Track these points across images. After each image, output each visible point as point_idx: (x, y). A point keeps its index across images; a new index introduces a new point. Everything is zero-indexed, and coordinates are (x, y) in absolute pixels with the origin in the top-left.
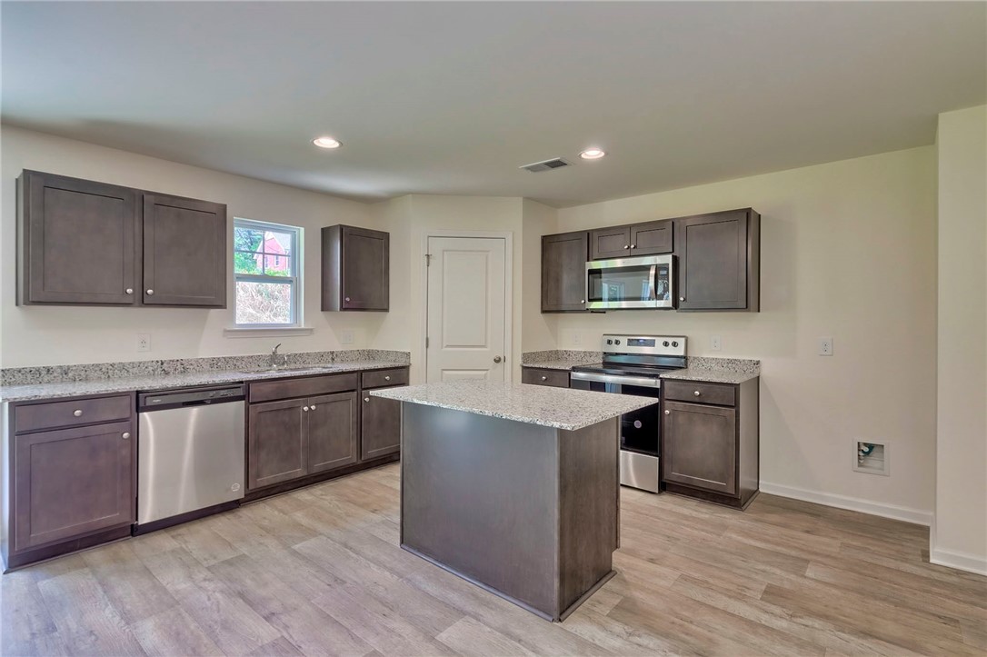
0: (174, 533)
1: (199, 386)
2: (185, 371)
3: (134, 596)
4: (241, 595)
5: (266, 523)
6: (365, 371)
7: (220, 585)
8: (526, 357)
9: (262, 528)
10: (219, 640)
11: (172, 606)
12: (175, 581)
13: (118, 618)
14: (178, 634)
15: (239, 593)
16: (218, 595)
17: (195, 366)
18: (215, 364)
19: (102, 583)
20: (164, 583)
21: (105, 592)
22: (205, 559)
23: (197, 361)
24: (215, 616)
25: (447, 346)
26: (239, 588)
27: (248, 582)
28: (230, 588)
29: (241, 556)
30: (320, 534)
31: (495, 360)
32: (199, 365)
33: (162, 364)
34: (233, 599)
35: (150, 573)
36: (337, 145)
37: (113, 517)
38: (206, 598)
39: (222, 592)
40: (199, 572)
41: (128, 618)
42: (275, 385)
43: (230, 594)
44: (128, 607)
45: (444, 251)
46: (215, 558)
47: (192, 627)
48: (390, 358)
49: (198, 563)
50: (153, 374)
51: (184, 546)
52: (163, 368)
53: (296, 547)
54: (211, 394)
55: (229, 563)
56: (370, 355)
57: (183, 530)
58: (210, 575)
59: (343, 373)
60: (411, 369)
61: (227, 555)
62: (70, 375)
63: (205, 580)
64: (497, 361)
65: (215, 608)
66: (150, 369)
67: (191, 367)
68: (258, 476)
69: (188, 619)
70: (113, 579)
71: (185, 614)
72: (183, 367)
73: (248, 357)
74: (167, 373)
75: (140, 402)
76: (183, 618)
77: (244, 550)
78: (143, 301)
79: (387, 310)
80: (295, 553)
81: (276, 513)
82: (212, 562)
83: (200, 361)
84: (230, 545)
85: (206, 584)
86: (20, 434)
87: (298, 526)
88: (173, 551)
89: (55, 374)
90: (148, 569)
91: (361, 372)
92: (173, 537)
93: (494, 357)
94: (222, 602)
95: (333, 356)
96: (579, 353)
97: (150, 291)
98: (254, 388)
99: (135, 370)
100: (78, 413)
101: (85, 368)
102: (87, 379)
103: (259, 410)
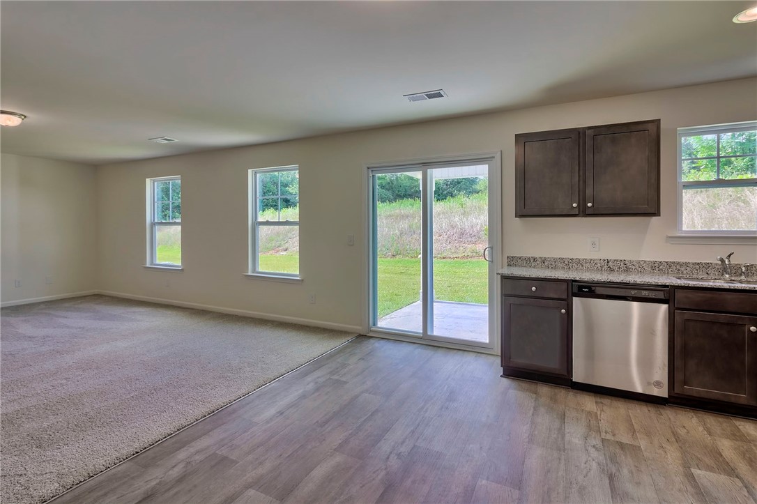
0: (599, 400)
2: (627, 270)
3: (544, 427)
4: (611, 478)
5: (682, 432)
7: (602, 458)
9: (674, 434)
10: (569, 497)
11: (560, 450)
12: (575, 434)
13: (527, 435)
14: (549, 471)
15: (611, 474)
16: (594, 465)
17: (637, 266)
18: (656, 267)
19: (535, 408)
20: (567, 431)
21: (533, 415)
22: (606, 432)
23: (639, 262)
24: (580, 478)
26: (614, 471)
27: (625, 471)
28: (607, 466)
29: (635, 446)
30: (737, 477)
32: (640, 267)
33: (608, 262)
34: (602, 475)
35: (564, 419)
38: (584, 460)
39: (599, 464)
40: (595, 438)
41: (531, 439)
43: (603, 470)
44: (536, 433)
46: (614, 435)
47: (560, 474)
49: (599, 431)
50: (600, 270)
51: (599, 413)
52: (609, 266)
53: (697, 472)
54: (634, 293)
55: (622, 446)
57: (607, 401)
58: (600, 445)
61: (625, 439)
62: (546, 263)
63: (594, 446)
65: (584, 472)
66: (599, 265)
67: (634, 267)
68: (685, 383)
69: (562, 466)
70: (542, 410)
71: (563, 462)
73: (694, 264)
74: (612, 270)
75: (573, 288)
76: (559, 463)
77: (643, 443)
78: (584, 212)
80: (691, 478)
81: (701, 429)
82: (609, 437)
83: (642, 263)
84: (634, 432)
85: (592, 450)
86: (505, 295)
87: (716, 454)
88: (589, 412)
89: (538, 262)
90: (564, 415)
92: (596, 402)
94: (592, 472)
97: (590, 204)
98: (679, 294)
99: (587, 265)
100: (534, 289)
101: (555, 260)
102: (555, 268)
103: (686, 317)
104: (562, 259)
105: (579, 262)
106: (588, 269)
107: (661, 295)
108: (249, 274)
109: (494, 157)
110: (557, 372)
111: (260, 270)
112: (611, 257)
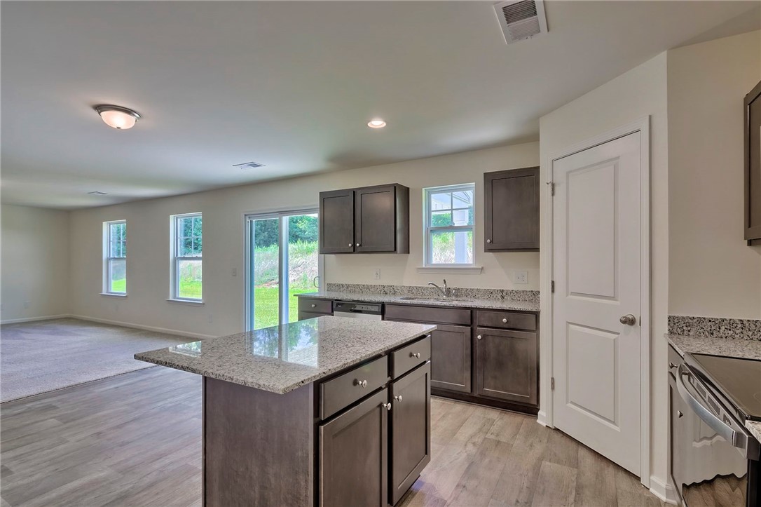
6: (478, 309)
17: (400, 290)
25: (572, 293)
32: (402, 291)
33: (384, 287)
42: (402, 308)
45: (568, 173)
50: (380, 293)
52: (384, 290)
54: (363, 307)
62: (349, 289)
66: (379, 290)
72: (394, 291)
74: (386, 294)
75: (334, 306)
79: (538, 249)
97: (357, 245)
98: (388, 308)
99: (372, 290)
101: (354, 286)
102: (354, 292)
104: (358, 285)
105: (368, 287)
106: (373, 293)
107: (376, 309)
108: (170, 299)
111: (180, 296)
112: (386, 284)
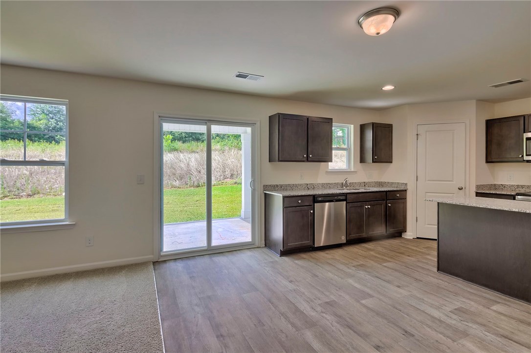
1: (327, 194)
6: (389, 191)
8: (478, 187)
12: (344, 268)
15: (376, 277)
18: (324, 186)
22: (349, 263)
25: (429, 180)
26: (374, 275)
27: (376, 273)
28: (370, 274)
29: (362, 264)
30: (391, 261)
31: (459, 189)
33: (307, 185)
36: (393, 87)
37: (307, 242)
40: (351, 267)
42: (355, 195)
45: (426, 131)
48: (393, 186)
49: (347, 264)
50: (305, 189)
52: (307, 187)
54: (336, 198)
56: (380, 184)
58: (356, 269)
59: (380, 192)
60: (408, 191)
62: (282, 188)
64: (460, 189)
65: (371, 280)
66: (304, 187)
68: (350, 235)
72: (313, 187)
73: (334, 183)
74: (309, 189)
75: (315, 199)
77: (361, 262)
78: (308, 160)
79: (391, 162)
85: (358, 272)
86: (286, 207)
89: (279, 187)
91: (386, 192)
93: (458, 187)
95: (365, 184)
96: (513, 186)
97: (311, 156)
98: (348, 196)
99: (299, 187)
100: (300, 201)
101: (286, 186)
102: (287, 190)
103: (350, 206)
105: (296, 186)
107: (343, 198)
109: (255, 124)
110: (309, 245)
